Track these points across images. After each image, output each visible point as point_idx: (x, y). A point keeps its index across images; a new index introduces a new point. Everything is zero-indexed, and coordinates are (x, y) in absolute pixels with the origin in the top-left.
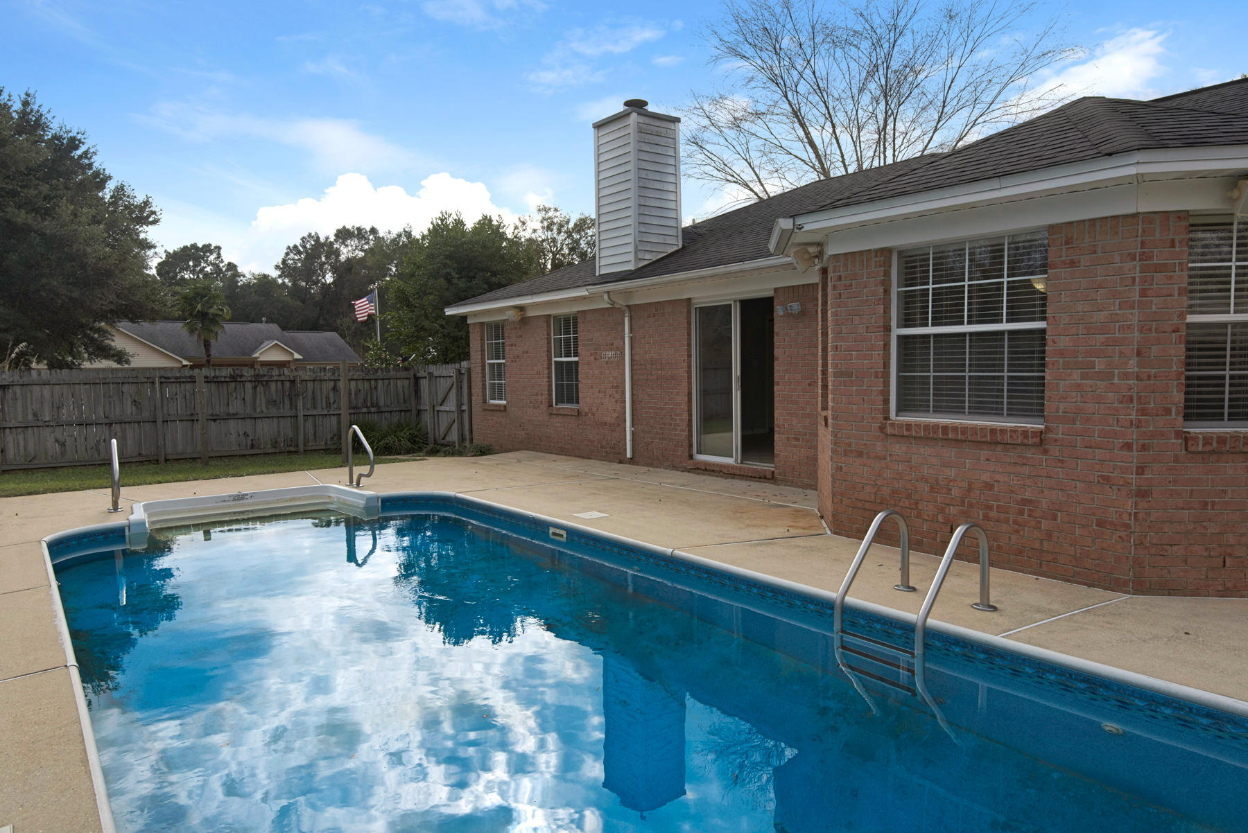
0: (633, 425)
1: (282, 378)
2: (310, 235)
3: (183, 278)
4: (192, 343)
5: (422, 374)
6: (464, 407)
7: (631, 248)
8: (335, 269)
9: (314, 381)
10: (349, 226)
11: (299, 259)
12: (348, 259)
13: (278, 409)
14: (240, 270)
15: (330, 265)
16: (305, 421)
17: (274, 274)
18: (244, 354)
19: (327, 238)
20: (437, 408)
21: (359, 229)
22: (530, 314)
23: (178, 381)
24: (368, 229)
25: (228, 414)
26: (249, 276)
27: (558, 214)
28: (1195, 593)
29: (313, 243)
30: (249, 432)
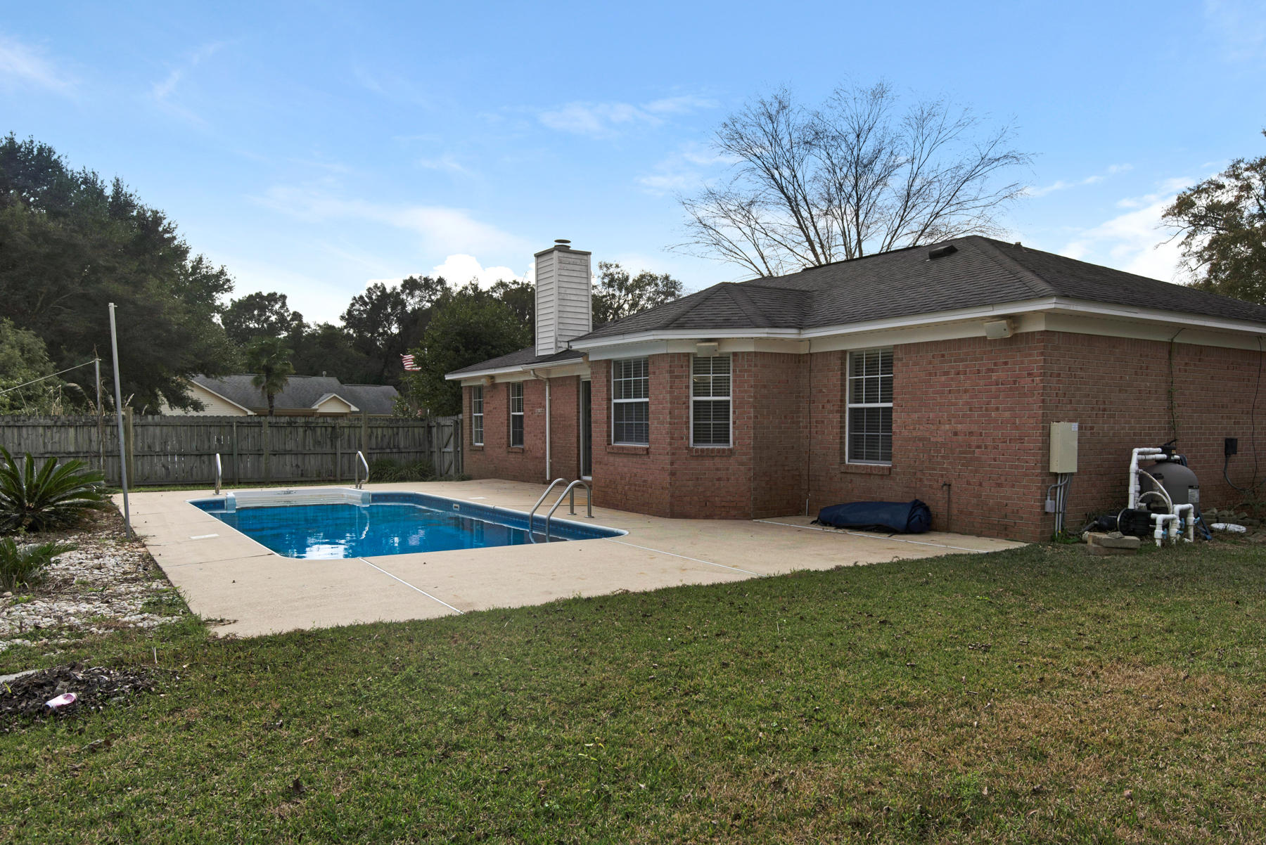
0: (551, 458)
1: (326, 425)
2: (376, 286)
3: (247, 327)
4: (256, 394)
5: (433, 424)
6: (459, 449)
7: (553, 340)
8: (400, 321)
9: (349, 427)
10: (416, 277)
11: (364, 311)
12: (414, 309)
13: (322, 447)
14: (305, 320)
15: (396, 316)
16: (342, 457)
17: (339, 324)
18: (304, 406)
19: (394, 289)
20: (443, 450)
21: (426, 280)
22: (498, 381)
23: (249, 425)
24: (435, 280)
25: (285, 450)
26: (313, 327)
27: (619, 270)
28: (695, 518)
29: (379, 294)
30: (299, 464)
